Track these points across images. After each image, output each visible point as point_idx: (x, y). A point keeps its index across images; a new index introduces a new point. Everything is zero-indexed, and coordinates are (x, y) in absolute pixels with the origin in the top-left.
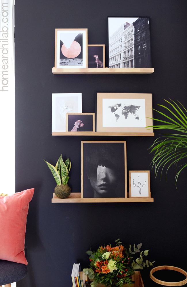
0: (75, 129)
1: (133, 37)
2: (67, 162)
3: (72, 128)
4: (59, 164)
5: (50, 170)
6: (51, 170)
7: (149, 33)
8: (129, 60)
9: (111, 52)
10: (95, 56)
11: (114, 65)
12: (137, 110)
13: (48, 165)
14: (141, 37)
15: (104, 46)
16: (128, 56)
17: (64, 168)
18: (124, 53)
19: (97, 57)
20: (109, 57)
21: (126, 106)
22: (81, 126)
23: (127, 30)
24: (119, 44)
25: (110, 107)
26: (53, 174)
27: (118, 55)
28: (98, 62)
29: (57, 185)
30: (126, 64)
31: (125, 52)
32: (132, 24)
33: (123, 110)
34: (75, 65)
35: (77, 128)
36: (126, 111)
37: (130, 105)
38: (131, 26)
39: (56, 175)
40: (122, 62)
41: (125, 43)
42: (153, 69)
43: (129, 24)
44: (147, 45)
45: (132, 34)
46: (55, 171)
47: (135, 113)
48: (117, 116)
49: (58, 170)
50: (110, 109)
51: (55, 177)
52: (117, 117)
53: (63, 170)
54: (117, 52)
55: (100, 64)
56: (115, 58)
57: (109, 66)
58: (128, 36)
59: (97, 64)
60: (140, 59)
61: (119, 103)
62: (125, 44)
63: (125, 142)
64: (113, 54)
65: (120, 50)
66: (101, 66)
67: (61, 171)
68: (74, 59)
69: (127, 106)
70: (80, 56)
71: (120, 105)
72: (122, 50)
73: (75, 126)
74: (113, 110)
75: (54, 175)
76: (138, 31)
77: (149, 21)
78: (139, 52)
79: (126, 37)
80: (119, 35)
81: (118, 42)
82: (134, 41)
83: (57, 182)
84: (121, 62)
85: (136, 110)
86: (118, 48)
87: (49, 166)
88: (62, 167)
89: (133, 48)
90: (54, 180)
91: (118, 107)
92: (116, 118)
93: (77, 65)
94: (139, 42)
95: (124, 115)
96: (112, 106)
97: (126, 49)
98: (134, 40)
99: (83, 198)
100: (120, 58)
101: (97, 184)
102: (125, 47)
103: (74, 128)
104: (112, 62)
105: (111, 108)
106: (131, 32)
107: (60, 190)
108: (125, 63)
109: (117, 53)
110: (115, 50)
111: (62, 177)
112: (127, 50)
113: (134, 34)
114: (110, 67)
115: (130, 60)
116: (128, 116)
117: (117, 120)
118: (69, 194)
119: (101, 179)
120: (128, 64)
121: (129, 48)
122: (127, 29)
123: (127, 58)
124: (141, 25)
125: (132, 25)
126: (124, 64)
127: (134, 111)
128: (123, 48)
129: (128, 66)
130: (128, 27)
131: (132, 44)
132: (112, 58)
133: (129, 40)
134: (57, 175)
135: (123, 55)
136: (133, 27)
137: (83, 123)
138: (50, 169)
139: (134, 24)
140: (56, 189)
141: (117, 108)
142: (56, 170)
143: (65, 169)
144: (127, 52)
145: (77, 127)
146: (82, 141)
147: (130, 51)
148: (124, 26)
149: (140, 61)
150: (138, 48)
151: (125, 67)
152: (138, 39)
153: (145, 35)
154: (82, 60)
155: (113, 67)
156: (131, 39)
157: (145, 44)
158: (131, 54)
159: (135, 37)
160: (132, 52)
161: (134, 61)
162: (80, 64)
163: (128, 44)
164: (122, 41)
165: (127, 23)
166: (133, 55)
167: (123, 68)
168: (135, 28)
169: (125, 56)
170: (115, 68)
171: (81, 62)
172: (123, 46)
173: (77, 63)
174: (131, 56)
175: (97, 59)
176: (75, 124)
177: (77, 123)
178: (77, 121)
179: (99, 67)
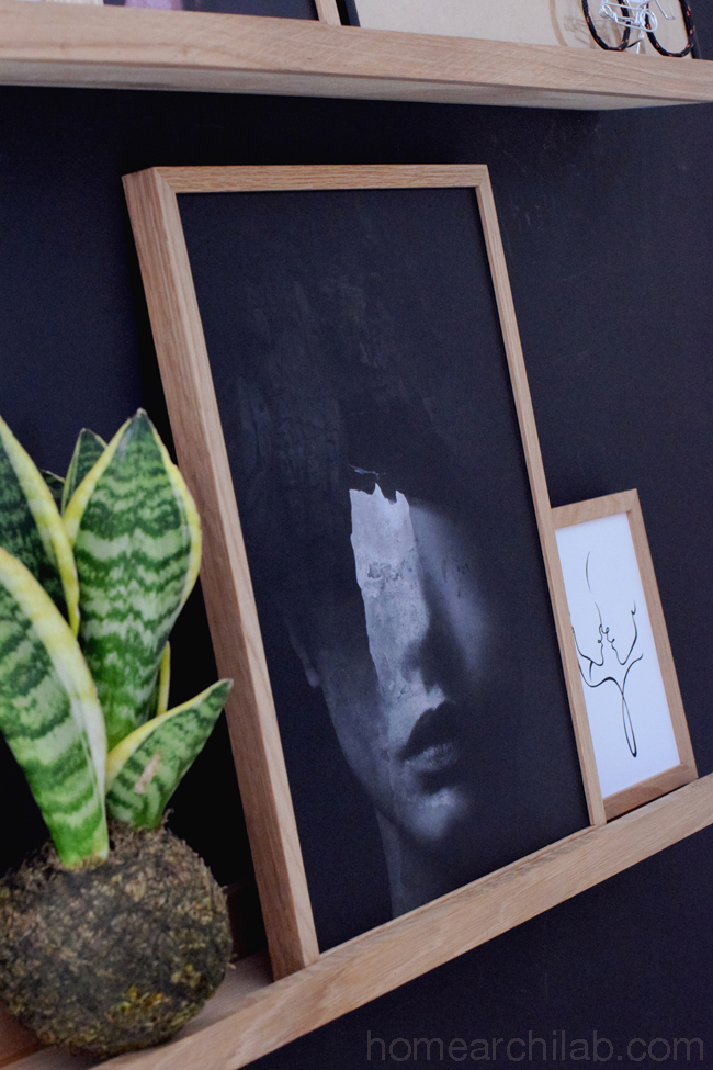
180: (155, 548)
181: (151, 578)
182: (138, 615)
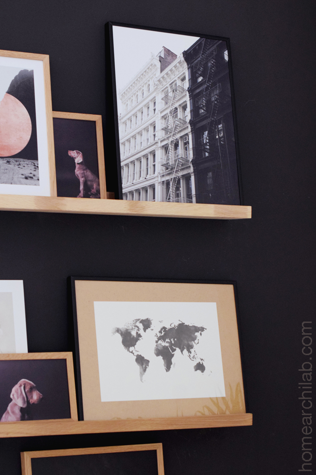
0: (13, 412)
1: (187, 98)
7: (229, 92)
8: (180, 174)
9: (127, 144)
10: (73, 154)
11: (136, 190)
12: (196, 341)
14: (209, 102)
15: (97, 118)
16: (175, 161)
18: (164, 151)
20: (120, 162)
21: (164, 328)
22: (31, 401)
23: (167, 74)
24: (146, 119)
25: (118, 330)
27: (147, 155)
28: (84, 176)
30: (172, 188)
31: (166, 148)
32: (180, 57)
33: (157, 342)
34: (15, 183)
35: (22, 409)
36: (167, 345)
37: (177, 323)
38: (180, 63)
40: (160, 180)
41: (164, 118)
42: (249, 208)
43: (174, 56)
44: (226, 129)
45: (183, 89)
47: (192, 350)
48: (141, 361)
50: (119, 338)
52: (142, 365)
54: (145, 145)
55: (91, 181)
56: (137, 164)
57: (124, 191)
58: (171, 94)
59: (82, 180)
60: (210, 174)
61: (144, 318)
62: (164, 121)
63: (159, 447)
64: (133, 152)
65: (151, 141)
66: (94, 191)
68: (11, 160)
69: (168, 327)
70: (30, 152)
71: (147, 324)
72: (156, 139)
74: (129, 340)
76: (200, 79)
77: (226, 53)
78: (205, 150)
79: (167, 96)
80: (145, 88)
81: (145, 110)
82: (191, 111)
84: (157, 178)
85: (194, 339)
86: (144, 133)
89: (187, 134)
91: (141, 332)
92: (137, 368)
93: (21, 183)
94: (205, 118)
95: (160, 358)
96: (123, 326)
97: (168, 138)
98: (188, 109)
100: (154, 165)
102: (165, 129)
103: (9, 408)
104: (130, 178)
105: (122, 334)
106: (179, 83)
108: (168, 183)
109: (142, 148)
110: (138, 137)
112: (171, 139)
113: (190, 90)
114: (126, 194)
115: (183, 176)
116: (173, 360)
117: (142, 375)
120: (178, 189)
121: (178, 136)
122: (167, 70)
123: (172, 169)
124: (207, 63)
125: (183, 59)
126: (165, 187)
127: (190, 343)
128: (160, 134)
129: (178, 195)
130: (170, 63)
131: (185, 122)
132: (131, 166)
133: (176, 109)
135: (160, 154)
136: (185, 65)
137: (38, 388)
139: (189, 56)
141: (139, 336)
144: (171, 148)
145: (22, 406)
147: (181, 144)
148: (158, 59)
149: (209, 181)
150: (203, 137)
151: (169, 199)
152: (201, 108)
153: (220, 95)
154: (38, 167)
155: (133, 195)
156: (180, 105)
157: (220, 126)
158: (183, 157)
159: (192, 100)
160: (186, 150)
161: (193, 178)
162: (32, 178)
163: (174, 122)
164: (155, 110)
165: (168, 52)
166: (191, 160)
167: (163, 201)
168: (190, 69)
169: (168, 159)
170: (139, 200)
171: (34, 173)
172: (159, 126)
173: (22, 175)
174: (183, 162)
175: (78, 164)
176: (13, 395)
177: (19, 390)
178: (17, 384)
179: (87, 195)
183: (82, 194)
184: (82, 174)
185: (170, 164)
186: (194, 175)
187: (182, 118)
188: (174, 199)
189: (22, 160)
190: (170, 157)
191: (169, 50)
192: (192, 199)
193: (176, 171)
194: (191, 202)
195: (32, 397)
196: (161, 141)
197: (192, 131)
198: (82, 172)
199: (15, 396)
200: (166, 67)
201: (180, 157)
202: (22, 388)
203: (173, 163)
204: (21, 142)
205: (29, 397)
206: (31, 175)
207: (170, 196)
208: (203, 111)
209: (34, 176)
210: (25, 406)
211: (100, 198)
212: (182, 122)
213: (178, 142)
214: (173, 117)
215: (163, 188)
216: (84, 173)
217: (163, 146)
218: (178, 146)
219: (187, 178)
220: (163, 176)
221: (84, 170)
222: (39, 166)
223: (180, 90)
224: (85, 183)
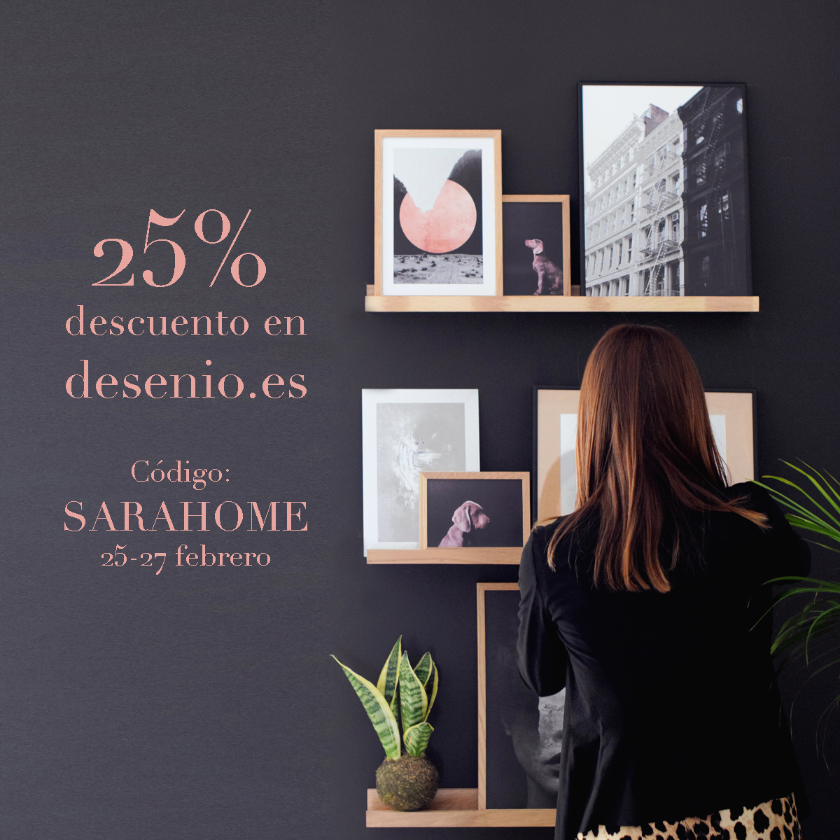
0: (454, 537)
1: (680, 167)
2: (421, 666)
3: (444, 533)
4: (391, 674)
5: (358, 699)
6: (363, 700)
7: (741, 152)
8: (665, 261)
9: (595, 228)
10: (531, 243)
11: (604, 284)
13: (350, 679)
14: (711, 169)
15: (564, 199)
16: (659, 245)
17: (412, 690)
18: (644, 234)
19: (537, 247)
20: (584, 251)
22: (477, 526)
23: (654, 138)
24: (622, 197)
26: (371, 716)
27: (621, 240)
28: (544, 269)
29: (388, 759)
30: (653, 278)
31: (647, 230)
32: (673, 114)
34: (454, 283)
35: (464, 535)
38: (672, 122)
39: (383, 720)
40: (636, 269)
41: (647, 192)
42: (756, 299)
43: (665, 114)
44: (733, 201)
45: (675, 155)
46: (377, 704)
49: (388, 699)
51: (378, 729)
53: (408, 701)
54: (618, 228)
55: (553, 274)
56: (608, 252)
57: (587, 286)
58: (657, 163)
59: (540, 274)
60: (707, 258)
62: (646, 196)
64: (601, 237)
65: (628, 222)
66: (556, 285)
67: (403, 703)
68: (451, 256)
70: (473, 246)
72: (635, 219)
73: (453, 523)
75: (373, 718)
76: (700, 140)
77: (740, 102)
78: (702, 229)
79: (652, 166)
80: (623, 159)
81: (621, 186)
82: (685, 182)
83: (386, 748)
84: (633, 269)
86: (618, 214)
87: (353, 683)
88: (406, 687)
89: (677, 211)
90: (374, 737)
93: (460, 282)
94: (703, 188)
97: (650, 218)
98: (681, 179)
99: (487, 807)
100: (630, 252)
101: (539, 754)
102: (648, 207)
103: (449, 533)
104: (597, 270)
106: (670, 147)
107: (398, 779)
108: (647, 273)
109: (615, 232)
110: (610, 219)
111: (407, 725)
112: (654, 219)
113: (684, 156)
114: (590, 289)
115: (668, 263)
118: (432, 794)
119: (553, 733)
120: (660, 279)
121: (664, 214)
122: (655, 133)
123: (653, 255)
124: (711, 119)
125: (677, 117)
126: (643, 277)
128: (640, 214)
129: (659, 287)
130: (659, 124)
131: (676, 196)
132: (599, 255)
133: (664, 180)
134: (387, 720)
135: (639, 241)
136: (680, 124)
137: (485, 511)
138: (359, 693)
139: (684, 112)
140: (380, 776)
142: (381, 699)
143: (415, 695)
144: (654, 229)
145: (465, 531)
146: (479, 585)
147: (668, 224)
148: (643, 120)
149: (705, 268)
150: (699, 213)
151: (648, 292)
152: (700, 177)
153: (727, 158)
154: (482, 262)
155: (599, 289)
156: (669, 176)
157: (725, 198)
158: (670, 239)
159: (686, 168)
160: (675, 230)
161: (682, 265)
162: (474, 275)
163: (661, 197)
164: (634, 184)
165: (657, 111)
166: (680, 243)
167: (639, 295)
168: (686, 130)
169: (649, 244)
170: (607, 295)
171: (476, 269)
172: (639, 203)
173: (463, 272)
174: (670, 246)
175: (537, 255)
176: (455, 518)
177: (463, 513)
178: (460, 505)
179: (546, 292)
180: (410, 685)
181: (409, 693)
182: (407, 701)
183: (539, 290)
184: (542, 266)
185: (652, 249)
186: (685, 261)
187: (671, 192)
188: (655, 292)
189: (463, 255)
190: (652, 241)
191: (658, 108)
192: (679, 290)
193: (660, 257)
194: (678, 295)
195: (478, 521)
196: (641, 222)
197: (684, 207)
198: (542, 264)
199: (458, 519)
200: (653, 129)
201: (665, 240)
202: (467, 510)
203: (656, 247)
204: (463, 235)
205: (474, 521)
206: (474, 272)
207: (649, 288)
208: (701, 180)
209: (477, 273)
210: (468, 531)
211: (562, 294)
212: (671, 196)
213: (664, 221)
214: (659, 191)
215: (640, 280)
216: (544, 265)
217: (643, 228)
218: (664, 226)
219: (674, 265)
220: (641, 264)
221: (544, 262)
222: (484, 261)
223: (671, 156)
224: (545, 278)
